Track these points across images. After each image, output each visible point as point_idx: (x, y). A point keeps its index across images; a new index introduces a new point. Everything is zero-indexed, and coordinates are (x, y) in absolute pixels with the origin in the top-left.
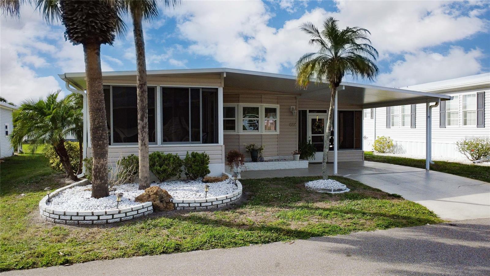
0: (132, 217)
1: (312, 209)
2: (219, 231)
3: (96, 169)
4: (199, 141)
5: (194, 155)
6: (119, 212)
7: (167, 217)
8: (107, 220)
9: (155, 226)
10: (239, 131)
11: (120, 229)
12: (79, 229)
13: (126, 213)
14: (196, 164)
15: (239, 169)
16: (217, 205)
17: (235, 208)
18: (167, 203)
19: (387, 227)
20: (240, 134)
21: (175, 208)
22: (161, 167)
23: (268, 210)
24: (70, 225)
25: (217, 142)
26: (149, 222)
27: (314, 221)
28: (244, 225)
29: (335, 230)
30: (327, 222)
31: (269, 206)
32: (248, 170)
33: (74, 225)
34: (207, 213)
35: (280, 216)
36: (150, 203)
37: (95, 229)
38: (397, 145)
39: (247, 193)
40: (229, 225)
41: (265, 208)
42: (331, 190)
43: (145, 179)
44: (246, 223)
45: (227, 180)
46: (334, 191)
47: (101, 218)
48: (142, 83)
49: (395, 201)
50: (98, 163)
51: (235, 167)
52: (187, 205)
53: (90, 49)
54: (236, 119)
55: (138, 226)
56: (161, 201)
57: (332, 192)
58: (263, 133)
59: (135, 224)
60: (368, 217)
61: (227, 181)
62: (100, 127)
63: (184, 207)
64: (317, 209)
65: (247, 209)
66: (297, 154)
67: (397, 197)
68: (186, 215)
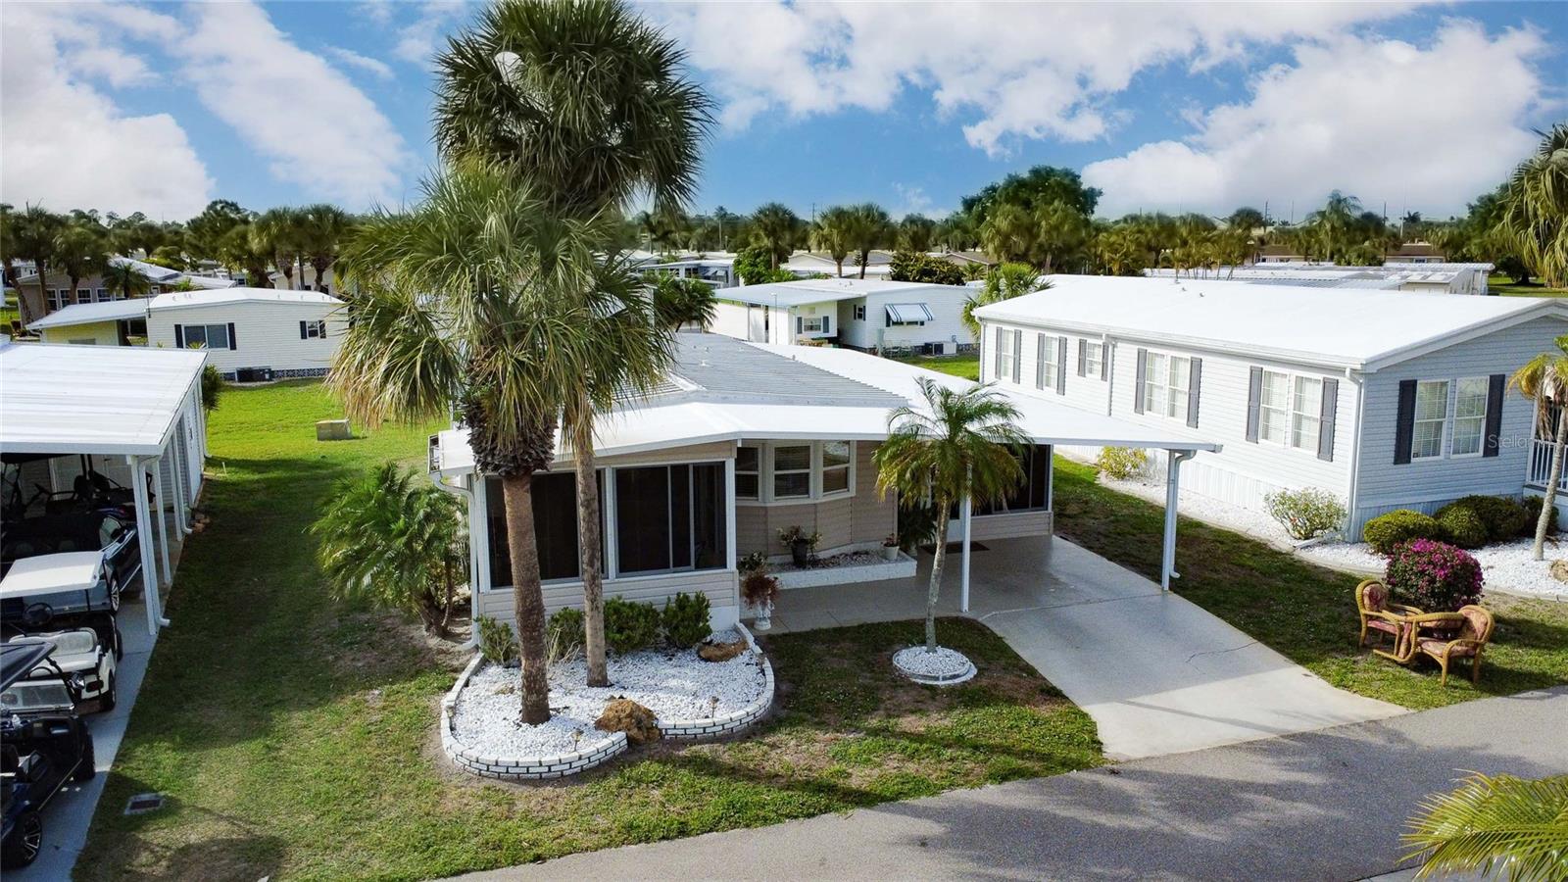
0: (598, 762)
1: (894, 735)
2: (740, 790)
3: (529, 676)
4: (689, 564)
5: (682, 602)
6: (580, 758)
7: (651, 757)
8: (562, 771)
9: (639, 781)
10: (768, 497)
11: (585, 788)
12: (527, 790)
13: (589, 758)
14: (686, 623)
15: (767, 610)
16: (732, 729)
17: (763, 735)
18: (647, 729)
19: (1004, 778)
20: (768, 505)
21: (662, 737)
23: (817, 738)
24: (506, 780)
25: (724, 566)
26: (627, 772)
27: (891, 766)
28: (777, 775)
29: (920, 787)
30: (911, 768)
31: (821, 725)
32: (785, 588)
33: (511, 780)
34: (716, 746)
35: (837, 754)
36: (621, 735)
37: (548, 791)
39: (784, 687)
40: (753, 776)
41: (810, 732)
42: (937, 679)
43: (600, 668)
44: (782, 772)
45: (744, 653)
46: (944, 679)
47: (553, 769)
48: (588, 497)
49: (1044, 711)
50: (533, 667)
51: (760, 608)
52: (683, 732)
53: (515, 486)
54: (759, 473)
55: (613, 782)
56: (640, 728)
57: (940, 683)
58: (819, 501)
59: (605, 776)
60: (982, 757)
61: (744, 658)
62: (534, 608)
63: (676, 735)
64: (904, 735)
65: (781, 736)
66: (893, 545)
67: (1053, 694)
68: (682, 753)
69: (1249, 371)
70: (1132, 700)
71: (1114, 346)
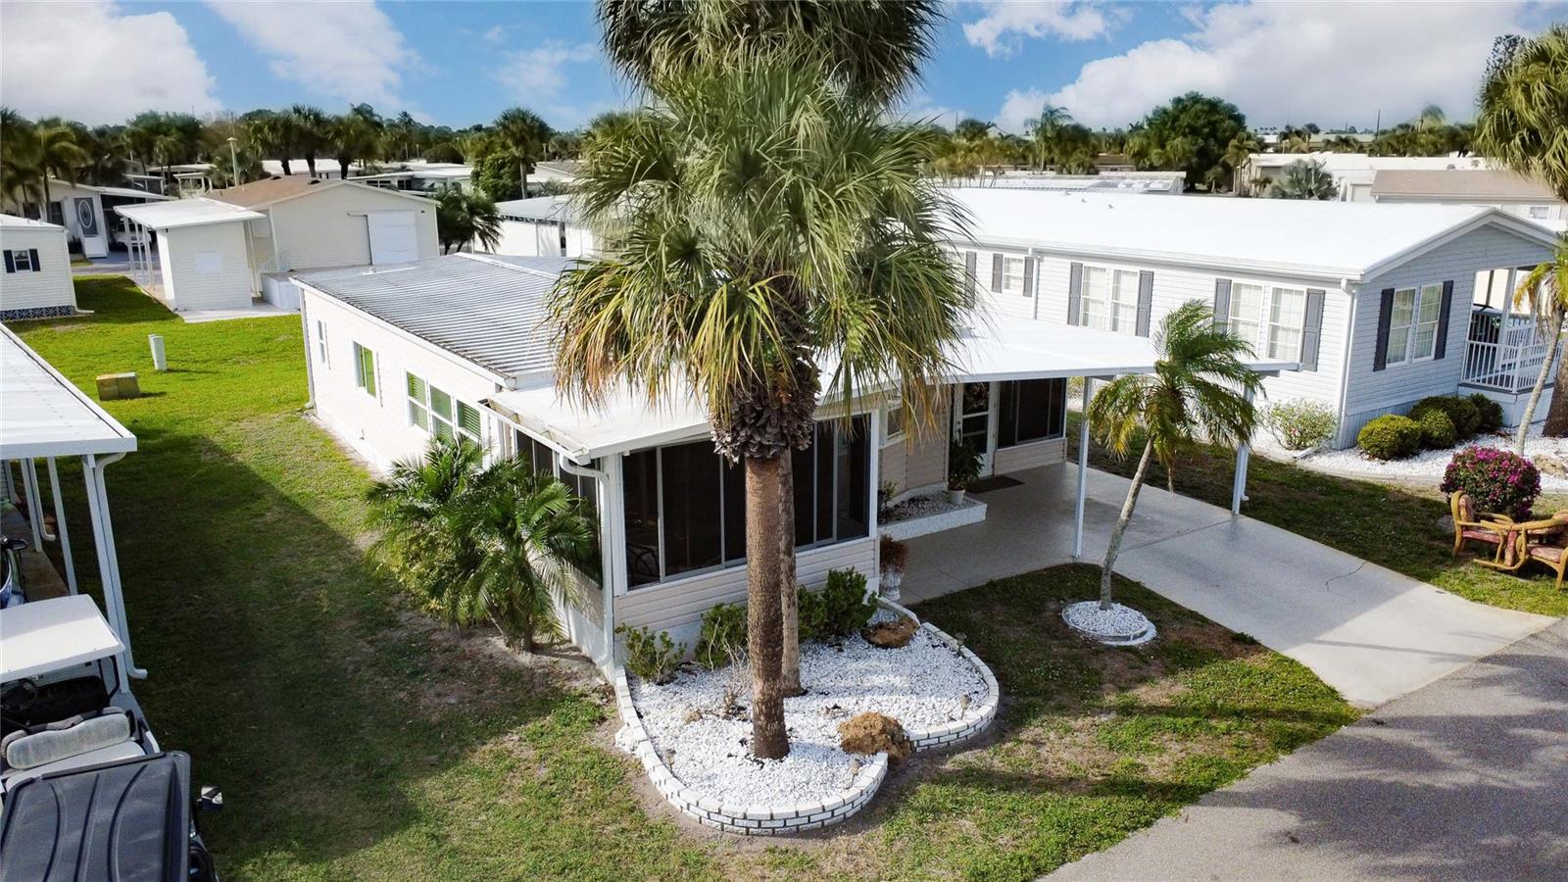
0: (872, 794)
1: (1145, 711)
2: (1052, 804)
4: (831, 536)
5: (835, 580)
7: (922, 778)
8: (845, 814)
9: (934, 812)
11: (883, 830)
16: (981, 728)
17: (1015, 730)
18: (902, 744)
19: (1291, 746)
21: (912, 748)
23: (1073, 726)
24: (787, 836)
25: (866, 533)
26: (914, 802)
27: (1176, 749)
28: (1071, 779)
29: (1224, 769)
30: (1197, 748)
31: (1061, 710)
34: (979, 752)
35: (1109, 743)
36: (881, 758)
40: (1049, 784)
41: (1060, 720)
42: (1127, 638)
43: (796, 675)
44: (1073, 774)
45: (919, 633)
46: (1135, 637)
47: (836, 812)
49: (1258, 662)
50: (772, 690)
51: (891, 576)
52: (936, 740)
55: (909, 818)
56: (895, 744)
57: (1134, 643)
59: (895, 811)
60: (1251, 725)
61: (923, 636)
65: (1034, 730)
66: (955, 489)
67: (1246, 643)
68: (949, 766)
69: (1214, 283)
70: (1321, 638)
71: (1039, 261)
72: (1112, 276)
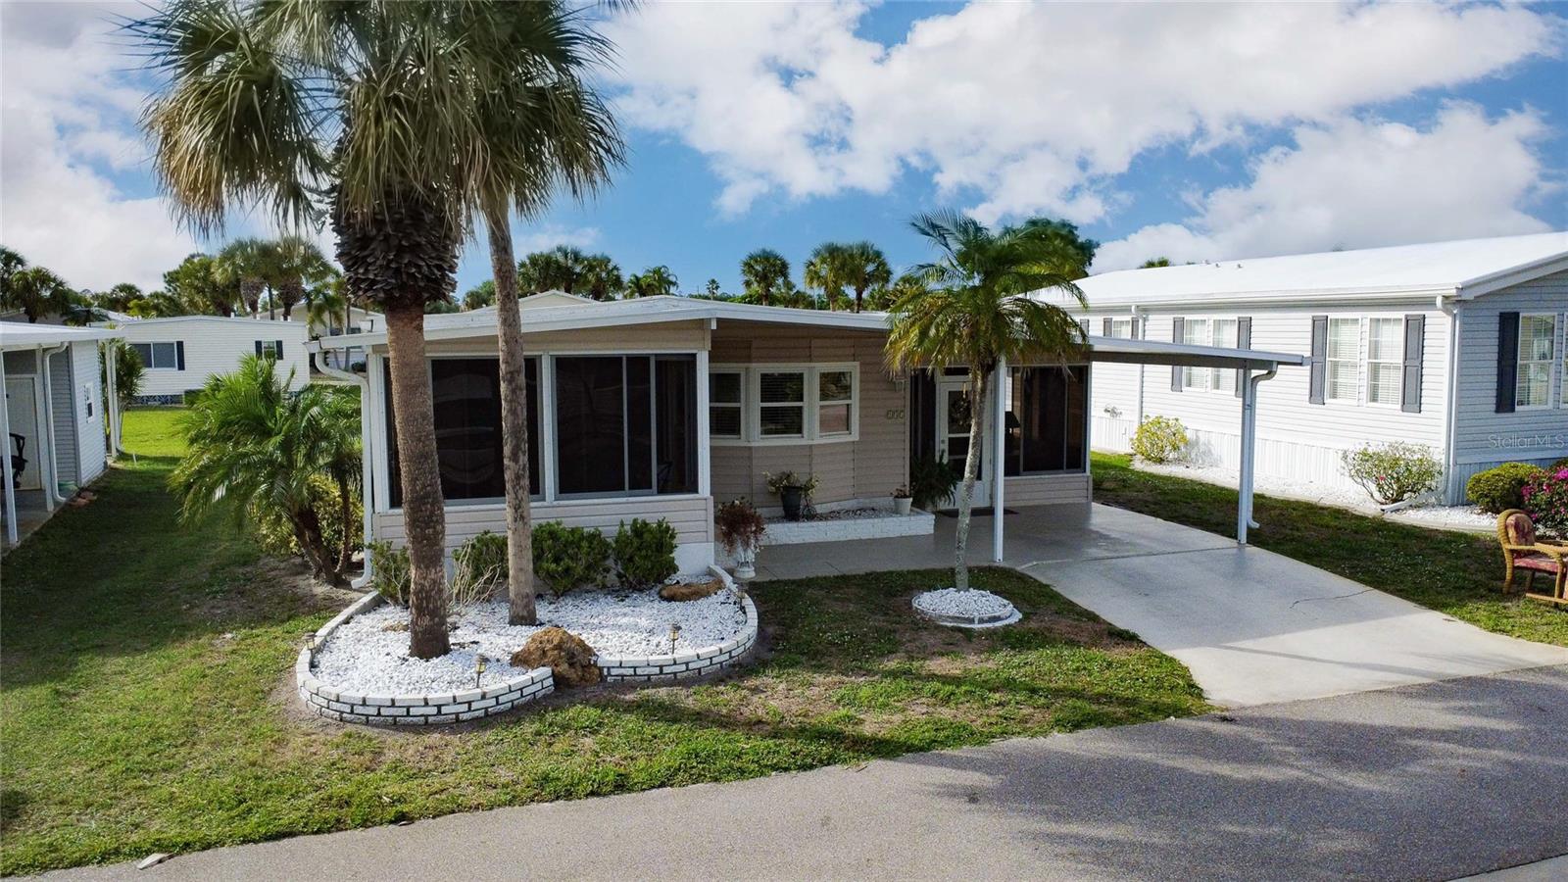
0: (510, 705)
1: (919, 677)
2: (707, 739)
3: (420, 591)
4: (650, 488)
5: (640, 529)
6: (484, 697)
7: (586, 702)
8: (457, 714)
9: (565, 728)
10: (753, 434)
11: (489, 735)
12: (401, 738)
13: (497, 697)
14: (644, 553)
15: (750, 552)
16: (699, 669)
17: (741, 677)
18: (583, 667)
19: (1077, 726)
20: (753, 444)
21: (603, 678)
22: (558, 564)
23: (815, 681)
24: (376, 726)
25: (695, 490)
26: (549, 717)
27: (918, 712)
28: (760, 722)
29: (960, 735)
30: (946, 713)
31: (818, 668)
32: (774, 543)
33: (385, 726)
34: (676, 689)
35: (842, 698)
36: (546, 671)
37: (435, 738)
38: (1197, 442)
39: (771, 630)
40: (727, 723)
41: (807, 675)
42: (971, 621)
43: (525, 600)
44: (766, 718)
45: (719, 592)
46: (981, 621)
47: (444, 710)
48: (512, 369)
49: (1118, 654)
50: (425, 578)
51: (740, 549)
52: (631, 671)
54: (742, 405)
55: (529, 728)
56: (571, 665)
57: (976, 626)
58: (815, 442)
59: (518, 722)
60: (1042, 701)
61: (721, 595)
62: (427, 495)
63: (623, 676)
64: (932, 677)
65: (766, 680)
66: (905, 496)
67: (1128, 638)
68: (630, 697)
69: (1310, 322)
70: (1228, 645)
71: (1145, 320)
72: (1211, 328)
